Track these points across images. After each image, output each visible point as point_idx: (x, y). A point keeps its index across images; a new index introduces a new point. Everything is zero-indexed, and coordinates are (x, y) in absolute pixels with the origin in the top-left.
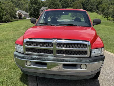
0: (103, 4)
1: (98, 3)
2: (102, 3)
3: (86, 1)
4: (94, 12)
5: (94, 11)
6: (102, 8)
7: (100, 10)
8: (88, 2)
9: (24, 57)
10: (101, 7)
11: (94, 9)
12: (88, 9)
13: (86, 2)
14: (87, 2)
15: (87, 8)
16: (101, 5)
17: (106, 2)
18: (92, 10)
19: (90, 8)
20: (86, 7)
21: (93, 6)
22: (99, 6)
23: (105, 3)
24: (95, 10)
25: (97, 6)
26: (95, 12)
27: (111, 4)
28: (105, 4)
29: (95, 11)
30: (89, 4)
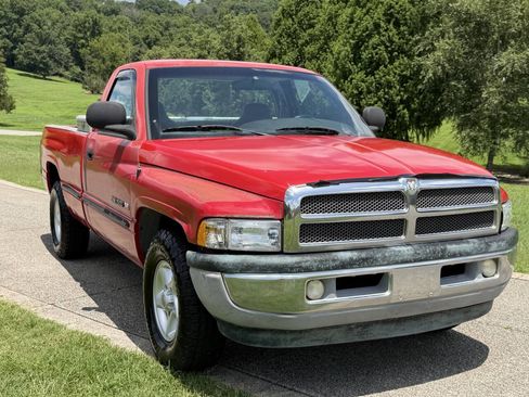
0: (104, 37)
1: (76, 27)
2: (100, 33)
3: (10, 14)
4: (61, 75)
5: (61, 70)
6: (104, 61)
7: (92, 70)
8: (18, 21)
9: (303, 265)
10: (96, 54)
11: (59, 63)
12: (26, 61)
13: (10, 21)
14: (16, 17)
15: (15, 52)
16: (94, 43)
17: (120, 28)
18: (46, 64)
19: (38, 52)
20: (14, 48)
21: (51, 42)
22: (83, 45)
23: (115, 31)
24: (67, 69)
25: (73, 46)
26: (66, 77)
27: (144, 40)
28: (117, 35)
29: (67, 73)
30: (28, 29)
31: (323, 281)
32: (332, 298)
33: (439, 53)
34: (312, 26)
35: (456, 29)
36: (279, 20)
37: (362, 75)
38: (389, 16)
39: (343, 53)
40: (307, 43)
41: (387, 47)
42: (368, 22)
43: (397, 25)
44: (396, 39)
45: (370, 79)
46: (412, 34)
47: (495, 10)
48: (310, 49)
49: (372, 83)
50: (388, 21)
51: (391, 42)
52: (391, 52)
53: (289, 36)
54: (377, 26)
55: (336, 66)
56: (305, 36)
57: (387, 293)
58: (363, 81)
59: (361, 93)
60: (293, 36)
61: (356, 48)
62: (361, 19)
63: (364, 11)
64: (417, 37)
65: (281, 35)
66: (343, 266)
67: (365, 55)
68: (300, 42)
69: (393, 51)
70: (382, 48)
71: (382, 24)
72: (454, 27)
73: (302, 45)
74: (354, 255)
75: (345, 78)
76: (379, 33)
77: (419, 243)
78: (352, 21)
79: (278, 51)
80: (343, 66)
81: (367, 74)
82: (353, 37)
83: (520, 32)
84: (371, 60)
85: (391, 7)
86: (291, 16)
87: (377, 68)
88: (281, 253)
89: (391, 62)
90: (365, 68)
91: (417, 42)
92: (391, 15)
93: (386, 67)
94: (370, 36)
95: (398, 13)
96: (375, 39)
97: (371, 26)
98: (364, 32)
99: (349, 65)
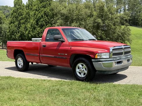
31: (115, 62)
32: (116, 65)
33: (58, 23)
34: (22, 15)
35: (62, 18)
36: (13, 13)
37: (39, 28)
38: (45, 14)
39: (33, 23)
40: (21, 20)
41: (45, 21)
42: (40, 15)
43: (47, 16)
44: (47, 20)
45: (41, 29)
46: (51, 18)
47: (70, 13)
48: (22, 21)
49: (42, 30)
50: (45, 15)
51: (46, 20)
52: (46, 23)
53: (16, 18)
54: (42, 16)
55: (32, 26)
56: (20, 18)
57: (122, 64)
58: (39, 30)
59: (39, 33)
60: (17, 18)
61: (37, 22)
62: (38, 14)
63: (38, 12)
64: (52, 19)
65: (13, 17)
66: (118, 60)
67: (39, 23)
68: (19, 19)
69: (47, 22)
70: (44, 22)
71: (44, 16)
72: (61, 17)
73: (20, 20)
74: (118, 58)
75: (35, 29)
76: (43, 18)
77: (125, 56)
78: (35, 14)
79: (13, 22)
80: (34, 26)
81: (40, 28)
82: (36, 19)
83: (76, 19)
84: (41, 25)
85: (45, 12)
86: (16, 12)
87: (43, 27)
88: (110, 58)
89: (46, 25)
90: (40, 27)
91: (52, 21)
92: (45, 13)
93: (45, 26)
94: (40, 19)
95: (47, 13)
96: (42, 20)
97: (41, 16)
98: (39, 17)
99: (35, 26)
